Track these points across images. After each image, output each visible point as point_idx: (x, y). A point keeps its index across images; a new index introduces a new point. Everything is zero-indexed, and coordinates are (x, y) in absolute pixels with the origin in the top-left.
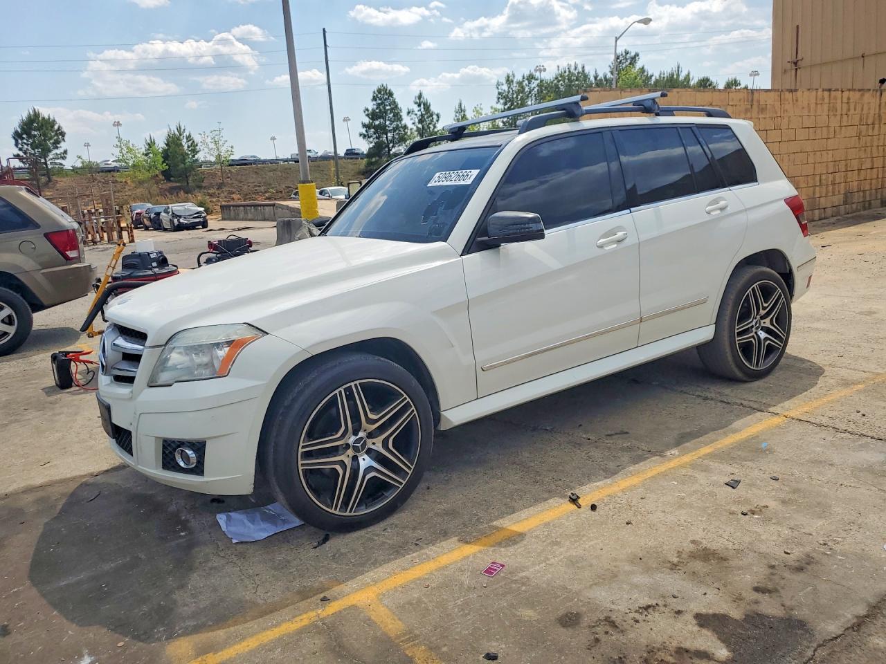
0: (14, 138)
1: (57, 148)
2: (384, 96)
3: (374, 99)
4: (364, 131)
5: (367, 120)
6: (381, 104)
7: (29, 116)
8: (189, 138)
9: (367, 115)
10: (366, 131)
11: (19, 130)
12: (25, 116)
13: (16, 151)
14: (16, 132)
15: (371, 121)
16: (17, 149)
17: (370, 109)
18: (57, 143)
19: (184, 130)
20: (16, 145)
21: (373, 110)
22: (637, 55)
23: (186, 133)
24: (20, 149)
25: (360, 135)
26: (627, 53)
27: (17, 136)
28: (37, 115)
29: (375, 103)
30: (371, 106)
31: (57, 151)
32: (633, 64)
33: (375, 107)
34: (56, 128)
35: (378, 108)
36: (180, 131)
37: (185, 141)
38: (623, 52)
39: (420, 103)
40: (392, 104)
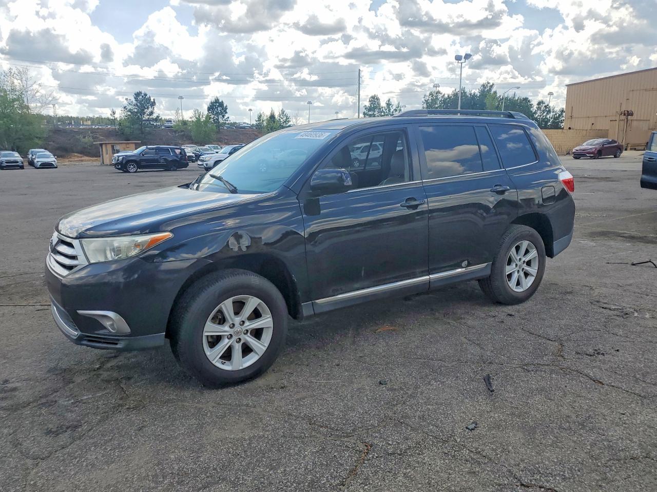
1: (225, 115)
2: (374, 100)
3: (370, 101)
6: (372, 104)
7: (215, 100)
8: (286, 115)
9: (366, 109)
12: (213, 100)
14: (209, 107)
15: (366, 111)
17: (367, 106)
18: (226, 113)
22: (493, 84)
26: (488, 83)
27: (209, 109)
28: (218, 100)
29: (370, 103)
31: (225, 118)
32: (490, 89)
33: (369, 105)
34: (225, 106)
35: (371, 106)
36: (283, 112)
37: (284, 116)
38: (486, 83)
39: (389, 104)
40: (377, 104)
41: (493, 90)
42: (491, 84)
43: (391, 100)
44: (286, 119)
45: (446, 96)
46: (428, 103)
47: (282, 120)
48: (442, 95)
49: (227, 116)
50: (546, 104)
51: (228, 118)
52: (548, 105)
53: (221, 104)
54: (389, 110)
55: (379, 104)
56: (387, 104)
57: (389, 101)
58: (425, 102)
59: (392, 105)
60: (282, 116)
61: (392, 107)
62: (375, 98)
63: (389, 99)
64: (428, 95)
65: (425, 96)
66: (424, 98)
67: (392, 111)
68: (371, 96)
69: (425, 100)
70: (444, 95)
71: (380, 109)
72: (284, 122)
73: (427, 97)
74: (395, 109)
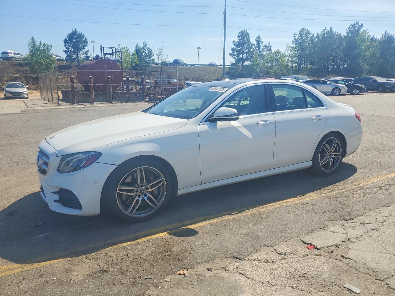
0: (65, 42)
1: (84, 49)
2: (244, 35)
3: (239, 36)
4: (231, 52)
5: (233, 46)
6: (241, 39)
7: (73, 32)
8: (149, 49)
9: (234, 45)
10: (233, 52)
11: (67, 39)
12: (71, 32)
13: (65, 49)
14: (66, 39)
15: (235, 47)
16: (65, 48)
17: (236, 42)
18: (84, 46)
19: (147, 44)
20: (65, 46)
21: (237, 42)
23: (148, 46)
24: (67, 48)
25: (230, 54)
26: (357, 23)
27: (66, 41)
28: (76, 31)
29: (239, 38)
30: (237, 40)
31: (83, 50)
32: (359, 29)
33: (238, 41)
34: (84, 39)
35: (240, 41)
36: (145, 45)
37: (146, 50)
38: (355, 23)
39: (259, 41)
40: (247, 39)
41: (362, 30)
42: (360, 24)
43: (261, 37)
44: (148, 53)
45: (315, 36)
46: (298, 41)
47: (144, 54)
48: (312, 35)
49: (87, 48)
51: (88, 51)
54: (259, 46)
56: (256, 40)
57: (259, 37)
58: (294, 41)
59: (262, 42)
60: (144, 50)
61: (262, 44)
62: (245, 33)
63: (258, 36)
64: (298, 34)
65: (295, 34)
66: (294, 36)
67: (262, 47)
68: (240, 31)
69: (295, 39)
70: (313, 35)
71: (249, 45)
72: (146, 56)
73: (297, 36)
74: (264, 46)
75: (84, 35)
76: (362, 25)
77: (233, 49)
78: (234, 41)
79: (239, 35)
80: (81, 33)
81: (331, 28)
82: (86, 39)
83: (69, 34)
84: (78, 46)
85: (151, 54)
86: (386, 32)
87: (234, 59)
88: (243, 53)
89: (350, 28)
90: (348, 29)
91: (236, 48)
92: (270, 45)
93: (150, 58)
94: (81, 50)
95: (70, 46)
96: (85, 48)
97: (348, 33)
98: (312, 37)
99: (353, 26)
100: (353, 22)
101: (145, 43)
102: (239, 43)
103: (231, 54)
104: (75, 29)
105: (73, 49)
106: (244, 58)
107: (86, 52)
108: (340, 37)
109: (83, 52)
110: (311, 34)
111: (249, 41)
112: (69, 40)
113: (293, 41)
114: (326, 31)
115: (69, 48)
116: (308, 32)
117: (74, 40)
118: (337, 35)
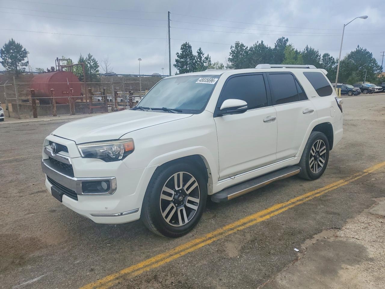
1: (24, 60)
2: (186, 48)
3: (182, 49)
4: (176, 63)
6: (184, 51)
7: (10, 42)
8: (94, 60)
9: (178, 56)
11: (4, 50)
12: (7, 42)
14: (2, 50)
15: (178, 59)
16: (2, 59)
17: (179, 53)
19: (92, 56)
23: (92, 58)
24: (3, 59)
27: (2, 52)
28: (13, 42)
29: (182, 50)
31: (23, 62)
32: (285, 43)
33: (181, 52)
34: (23, 49)
36: (90, 57)
37: (92, 61)
38: (282, 38)
39: (200, 53)
40: (189, 52)
41: (288, 44)
42: (286, 39)
43: (201, 49)
44: (94, 65)
45: (248, 48)
46: (234, 53)
47: (89, 65)
49: (26, 60)
50: (330, 56)
51: (28, 62)
52: (332, 57)
53: (18, 47)
54: (201, 58)
55: (191, 52)
56: (198, 52)
57: (200, 50)
58: (232, 52)
59: (203, 54)
60: (89, 61)
61: (203, 56)
62: (187, 45)
63: (199, 48)
64: (234, 46)
65: (231, 47)
66: (231, 49)
67: (203, 59)
68: (182, 44)
69: (232, 51)
70: (247, 47)
71: (192, 57)
72: (91, 67)
73: (234, 49)
74: (205, 58)
75: (22, 46)
76: (287, 40)
77: (177, 61)
78: (178, 53)
79: (181, 47)
80: (19, 43)
81: (262, 42)
82: (25, 50)
83: (6, 45)
84: (16, 57)
85: (96, 66)
86: (307, 46)
87: (179, 70)
88: (187, 64)
89: (278, 42)
90: (276, 43)
91: (180, 59)
92: (209, 57)
93: (95, 69)
94: (20, 61)
95: (7, 57)
96: (24, 58)
97: (276, 46)
98: (246, 49)
99: (280, 40)
100: (281, 37)
101: (90, 55)
102: (182, 54)
103: (175, 65)
104: (12, 39)
105: (10, 61)
106: (188, 69)
107: (26, 63)
108: (270, 50)
109: (22, 63)
110: (245, 47)
111: (192, 53)
112: (5, 51)
113: (230, 53)
114: (258, 44)
115: (6, 59)
116: (242, 45)
117: (11, 51)
118: (267, 48)
